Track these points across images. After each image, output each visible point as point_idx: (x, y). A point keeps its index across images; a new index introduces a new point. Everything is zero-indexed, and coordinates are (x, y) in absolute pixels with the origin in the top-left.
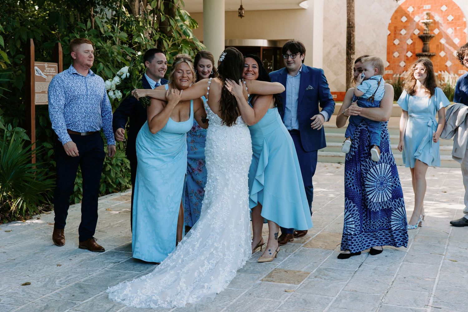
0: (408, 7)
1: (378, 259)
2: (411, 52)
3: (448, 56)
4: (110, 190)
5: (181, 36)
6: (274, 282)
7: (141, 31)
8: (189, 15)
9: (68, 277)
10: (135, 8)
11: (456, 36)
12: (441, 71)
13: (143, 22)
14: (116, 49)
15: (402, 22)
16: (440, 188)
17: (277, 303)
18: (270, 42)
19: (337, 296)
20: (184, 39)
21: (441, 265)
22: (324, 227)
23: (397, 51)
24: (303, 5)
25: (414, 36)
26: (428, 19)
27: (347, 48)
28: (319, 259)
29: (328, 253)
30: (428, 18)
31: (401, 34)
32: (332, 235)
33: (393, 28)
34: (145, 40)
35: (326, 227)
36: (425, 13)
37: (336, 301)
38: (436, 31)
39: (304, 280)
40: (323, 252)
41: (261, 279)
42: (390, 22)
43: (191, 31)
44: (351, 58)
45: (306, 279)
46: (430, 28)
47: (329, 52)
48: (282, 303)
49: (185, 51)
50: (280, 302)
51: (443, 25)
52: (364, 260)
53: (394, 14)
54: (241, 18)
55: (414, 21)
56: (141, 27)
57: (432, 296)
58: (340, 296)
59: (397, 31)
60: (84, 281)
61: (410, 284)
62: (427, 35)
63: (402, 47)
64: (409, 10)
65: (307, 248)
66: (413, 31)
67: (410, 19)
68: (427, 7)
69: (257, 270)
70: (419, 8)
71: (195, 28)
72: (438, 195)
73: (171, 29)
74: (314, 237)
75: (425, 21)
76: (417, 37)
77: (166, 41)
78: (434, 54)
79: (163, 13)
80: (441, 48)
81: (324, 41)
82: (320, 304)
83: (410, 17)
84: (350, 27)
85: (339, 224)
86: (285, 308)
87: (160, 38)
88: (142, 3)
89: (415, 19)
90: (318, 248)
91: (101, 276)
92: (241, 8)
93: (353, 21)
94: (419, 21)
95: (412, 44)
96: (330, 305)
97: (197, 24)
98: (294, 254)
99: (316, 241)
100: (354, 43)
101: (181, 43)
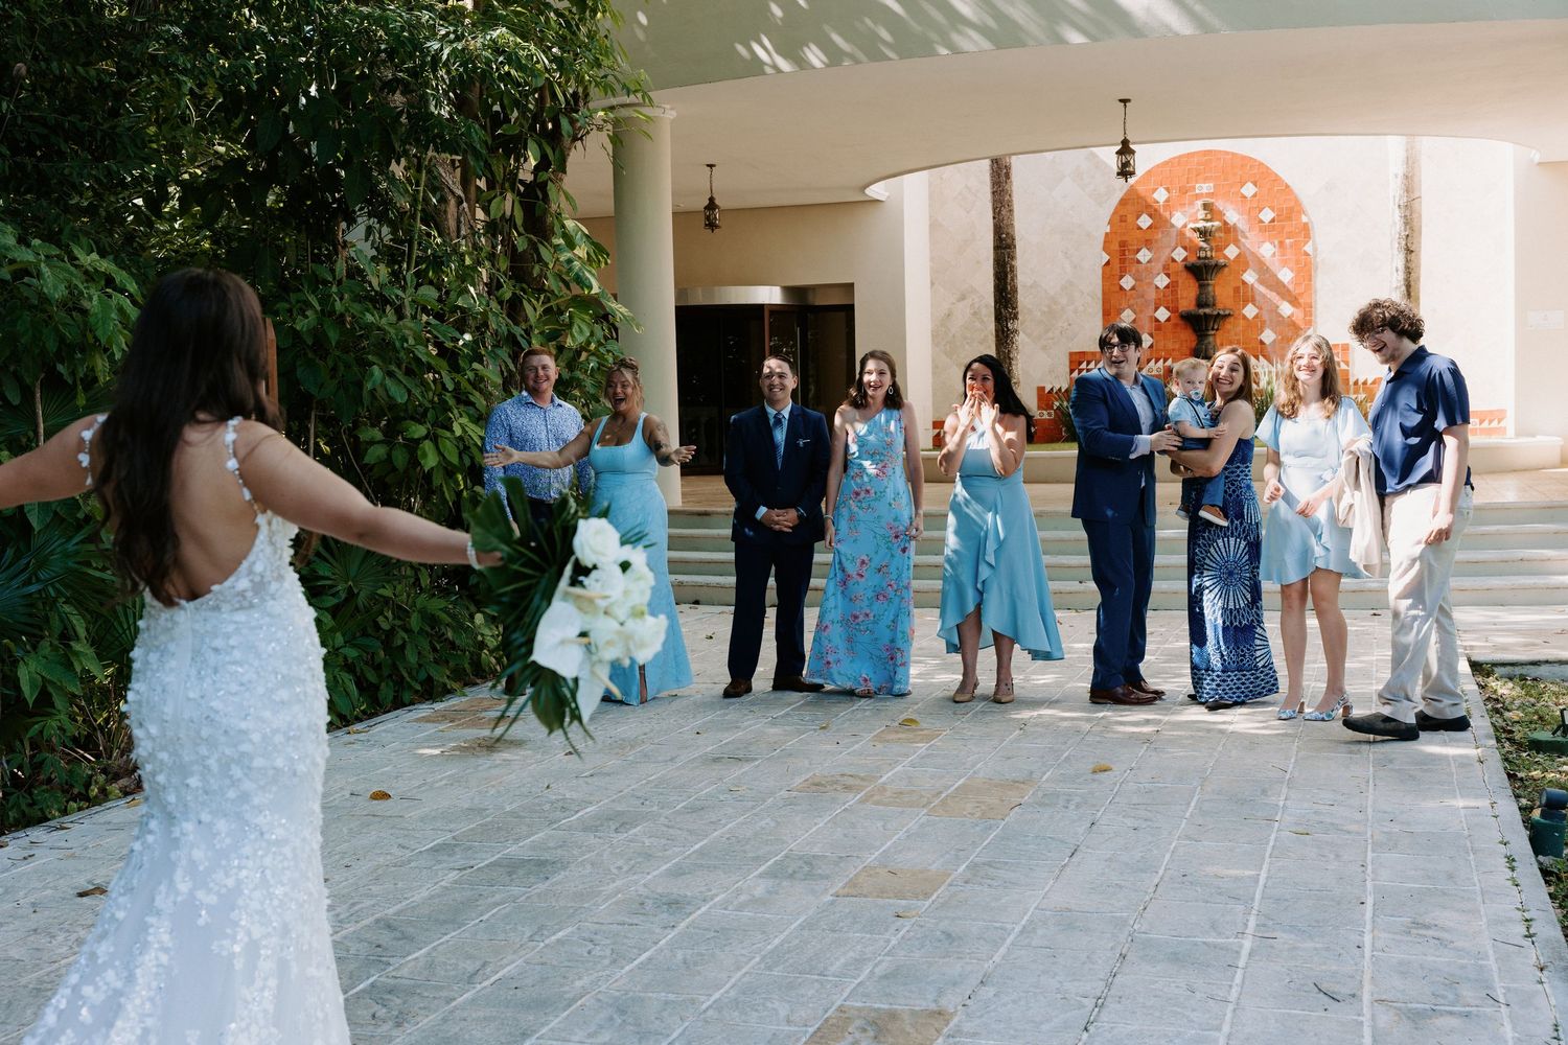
0: (1155, 190)
1: (1116, 836)
2: (1167, 308)
3: (1266, 317)
4: (407, 697)
5: (568, 288)
6: (865, 896)
7: (469, 280)
8: (587, 232)
9: (353, 904)
10: (447, 219)
11: (1284, 263)
13: (470, 255)
14: (411, 329)
15: (1140, 228)
17: (882, 943)
18: (789, 291)
19: (1023, 922)
20: (577, 296)
21: (1271, 844)
22: (973, 766)
23: (1130, 307)
24: (876, 191)
25: (1172, 264)
26: (1207, 221)
27: (996, 302)
28: (970, 842)
29: (990, 828)
30: (1209, 217)
31: (1139, 262)
32: (996, 786)
33: (1115, 246)
34: (481, 303)
35: (978, 765)
36: (1199, 203)
37: (1022, 932)
38: (1231, 252)
39: (939, 891)
40: (977, 826)
41: (832, 891)
42: (1108, 229)
43: (593, 275)
45: (942, 888)
46: (1213, 244)
47: (949, 315)
48: (894, 942)
49: (580, 327)
50: (888, 941)
51: (1248, 234)
53: (1116, 208)
54: (713, 231)
55: (1173, 226)
56: (468, 267)
57: (1254, 912)
58: (1031, 921)
59: (1127, 253)
60: (395, 914)
61: (1199, 889)
62: (1207, 261)
63: (1143, 296)
64: (1156, 196)
65: (938, 819)
66: (1170, 254)
67: (1160, 222)
68: (1205, 188)
69: (820, 871)
70: (1184, 191)
71: (603, 265)
73: (542, 270)
74: (949, 791)
75: (1201, 225)
76: (1181, 267)
77: (530, 302)
78: (1227, 313)
79: (521, 229)
80: (1244, 294)
81: (932, 284)
82: (985, 940)
83: (1160, 215)
84: (1004, 247)
85: (1010, 758)
86: (903, 953)
87: (514, 294)
88: (465, 205)
89: (1173, 221)
90: (965, 816)
91: (437, 901)
92: (712, 205)
93: (1010, 231)
94: (1185, 226)
95: (1167, 287)
96: (1009, 941)
97: (608, 255)
98: (907, 832)
99: (957, 799)
100: (1015, 290)
101: (567, 308)
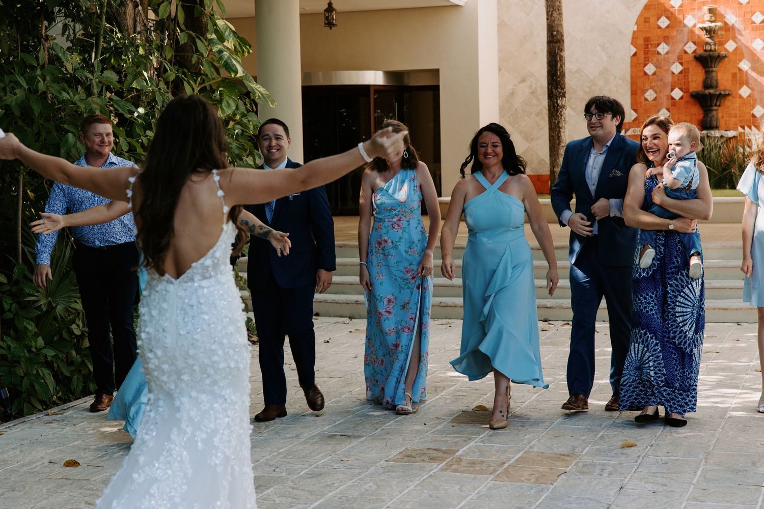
1: (639, 497)
2: (681, 89)
3: (757, 95)
5: (219, 72)
7: (143, 66)
8: (233, 29)
10: (126, 19)
12: (743, 128)
13: (144, 47)
14: (98, 104)
15: (659, 27)
16: (752, 364)
18: (389, 74)
20: (226, 79)
22: (529, 442)
23: (652, 88)
25: (685, 56)
26: (712, 22)
27: (549, 84)
28: (526, 502)
29: (542, 491)
30: (713, 19)
31: (659, 53)
32: (547, 458)
33: (641, 41)
34: (152, 84)
35: (533, 443)
36: (705, 8)
38: (730, 46)
40: (532, 489)
42: (635, 28)
43: (239, 62)
44: (558, 105)
46: (716, 40)
47: (512, 94)
49: (228, 102)
51: (743, 32)
52: (612, 501)
53: (642, 11)
54: (331, 28)
55: (685, 26)
56: (142, 56)
59: (649, 46)
62: (711, 53)
63: (662, 80)
64: (672, 3)
65: (502, 483)
66: (683, 47)
67: (675, 22)
71: (246, 54)
72: (747, 377)
73: (199, 59)
74: (511, 462)
75: (707, 25)
76: (691, 57)
77: (189, 83)
78: (727, 92)
79: (183, 27)
80: (740, 79)
81: (500, 70)
83: (676, 17)
84: (555, 41)
85: (557, 437)
87: (177, 77)
88: (140, 8)
89: (686, 22)
90: (523, 481)
92: (330, 9)
93: (560, 29)
94: (695, 26)
95: (681, 73)
97: (250, 46)
98: (478, 493)
99: (517, 468)
100: (563, 74)
101: (218, 87)
